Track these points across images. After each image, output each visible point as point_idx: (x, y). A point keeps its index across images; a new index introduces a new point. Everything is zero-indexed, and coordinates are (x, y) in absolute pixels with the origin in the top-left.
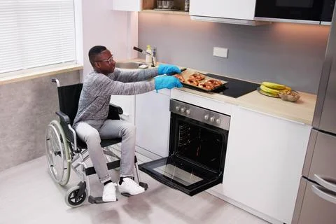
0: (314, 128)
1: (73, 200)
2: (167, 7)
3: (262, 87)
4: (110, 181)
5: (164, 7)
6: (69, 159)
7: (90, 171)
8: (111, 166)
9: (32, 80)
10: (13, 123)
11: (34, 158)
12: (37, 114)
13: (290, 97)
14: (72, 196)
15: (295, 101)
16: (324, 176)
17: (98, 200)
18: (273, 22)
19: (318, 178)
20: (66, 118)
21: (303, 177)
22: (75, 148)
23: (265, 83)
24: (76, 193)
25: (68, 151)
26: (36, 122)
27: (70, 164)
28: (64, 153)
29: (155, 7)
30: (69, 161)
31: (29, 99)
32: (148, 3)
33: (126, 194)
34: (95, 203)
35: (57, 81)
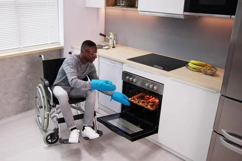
0: (222, 95)
1: (50, 141)
2: (124, 4)
3: (189, 64)
4: (75, 128)
5: (122, 4)
6: (48, 111)
7: (61, 121)
8: (77, 117)
9: (27, 55)
10: (13, 86)
11: (28, 110)
12: (30, 79)
13: (209, 72)
14: (49, 137)
15: (213, 75)
16: (228, 131)
17: (66, 141)
18: (199, 16)
19: (224, 132)
20: (47, 82)
21: (214, 131)
22: (52, 103)
23: (191, 61)
24: (52, 135)
25: (48, 106)
26: (29, 85)
27: (48, 115)
28: (45, 107)
29: (115, 4)
30: (48, 113)
31: (24, 69)
32: (110, 2)
33: (87, 138)
34: (64, 143)
35: (42, 56)
